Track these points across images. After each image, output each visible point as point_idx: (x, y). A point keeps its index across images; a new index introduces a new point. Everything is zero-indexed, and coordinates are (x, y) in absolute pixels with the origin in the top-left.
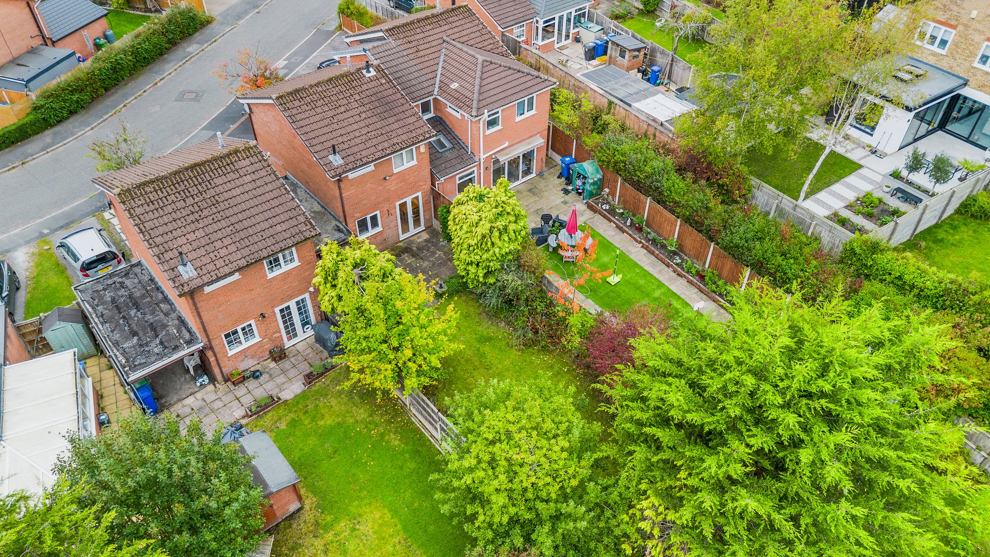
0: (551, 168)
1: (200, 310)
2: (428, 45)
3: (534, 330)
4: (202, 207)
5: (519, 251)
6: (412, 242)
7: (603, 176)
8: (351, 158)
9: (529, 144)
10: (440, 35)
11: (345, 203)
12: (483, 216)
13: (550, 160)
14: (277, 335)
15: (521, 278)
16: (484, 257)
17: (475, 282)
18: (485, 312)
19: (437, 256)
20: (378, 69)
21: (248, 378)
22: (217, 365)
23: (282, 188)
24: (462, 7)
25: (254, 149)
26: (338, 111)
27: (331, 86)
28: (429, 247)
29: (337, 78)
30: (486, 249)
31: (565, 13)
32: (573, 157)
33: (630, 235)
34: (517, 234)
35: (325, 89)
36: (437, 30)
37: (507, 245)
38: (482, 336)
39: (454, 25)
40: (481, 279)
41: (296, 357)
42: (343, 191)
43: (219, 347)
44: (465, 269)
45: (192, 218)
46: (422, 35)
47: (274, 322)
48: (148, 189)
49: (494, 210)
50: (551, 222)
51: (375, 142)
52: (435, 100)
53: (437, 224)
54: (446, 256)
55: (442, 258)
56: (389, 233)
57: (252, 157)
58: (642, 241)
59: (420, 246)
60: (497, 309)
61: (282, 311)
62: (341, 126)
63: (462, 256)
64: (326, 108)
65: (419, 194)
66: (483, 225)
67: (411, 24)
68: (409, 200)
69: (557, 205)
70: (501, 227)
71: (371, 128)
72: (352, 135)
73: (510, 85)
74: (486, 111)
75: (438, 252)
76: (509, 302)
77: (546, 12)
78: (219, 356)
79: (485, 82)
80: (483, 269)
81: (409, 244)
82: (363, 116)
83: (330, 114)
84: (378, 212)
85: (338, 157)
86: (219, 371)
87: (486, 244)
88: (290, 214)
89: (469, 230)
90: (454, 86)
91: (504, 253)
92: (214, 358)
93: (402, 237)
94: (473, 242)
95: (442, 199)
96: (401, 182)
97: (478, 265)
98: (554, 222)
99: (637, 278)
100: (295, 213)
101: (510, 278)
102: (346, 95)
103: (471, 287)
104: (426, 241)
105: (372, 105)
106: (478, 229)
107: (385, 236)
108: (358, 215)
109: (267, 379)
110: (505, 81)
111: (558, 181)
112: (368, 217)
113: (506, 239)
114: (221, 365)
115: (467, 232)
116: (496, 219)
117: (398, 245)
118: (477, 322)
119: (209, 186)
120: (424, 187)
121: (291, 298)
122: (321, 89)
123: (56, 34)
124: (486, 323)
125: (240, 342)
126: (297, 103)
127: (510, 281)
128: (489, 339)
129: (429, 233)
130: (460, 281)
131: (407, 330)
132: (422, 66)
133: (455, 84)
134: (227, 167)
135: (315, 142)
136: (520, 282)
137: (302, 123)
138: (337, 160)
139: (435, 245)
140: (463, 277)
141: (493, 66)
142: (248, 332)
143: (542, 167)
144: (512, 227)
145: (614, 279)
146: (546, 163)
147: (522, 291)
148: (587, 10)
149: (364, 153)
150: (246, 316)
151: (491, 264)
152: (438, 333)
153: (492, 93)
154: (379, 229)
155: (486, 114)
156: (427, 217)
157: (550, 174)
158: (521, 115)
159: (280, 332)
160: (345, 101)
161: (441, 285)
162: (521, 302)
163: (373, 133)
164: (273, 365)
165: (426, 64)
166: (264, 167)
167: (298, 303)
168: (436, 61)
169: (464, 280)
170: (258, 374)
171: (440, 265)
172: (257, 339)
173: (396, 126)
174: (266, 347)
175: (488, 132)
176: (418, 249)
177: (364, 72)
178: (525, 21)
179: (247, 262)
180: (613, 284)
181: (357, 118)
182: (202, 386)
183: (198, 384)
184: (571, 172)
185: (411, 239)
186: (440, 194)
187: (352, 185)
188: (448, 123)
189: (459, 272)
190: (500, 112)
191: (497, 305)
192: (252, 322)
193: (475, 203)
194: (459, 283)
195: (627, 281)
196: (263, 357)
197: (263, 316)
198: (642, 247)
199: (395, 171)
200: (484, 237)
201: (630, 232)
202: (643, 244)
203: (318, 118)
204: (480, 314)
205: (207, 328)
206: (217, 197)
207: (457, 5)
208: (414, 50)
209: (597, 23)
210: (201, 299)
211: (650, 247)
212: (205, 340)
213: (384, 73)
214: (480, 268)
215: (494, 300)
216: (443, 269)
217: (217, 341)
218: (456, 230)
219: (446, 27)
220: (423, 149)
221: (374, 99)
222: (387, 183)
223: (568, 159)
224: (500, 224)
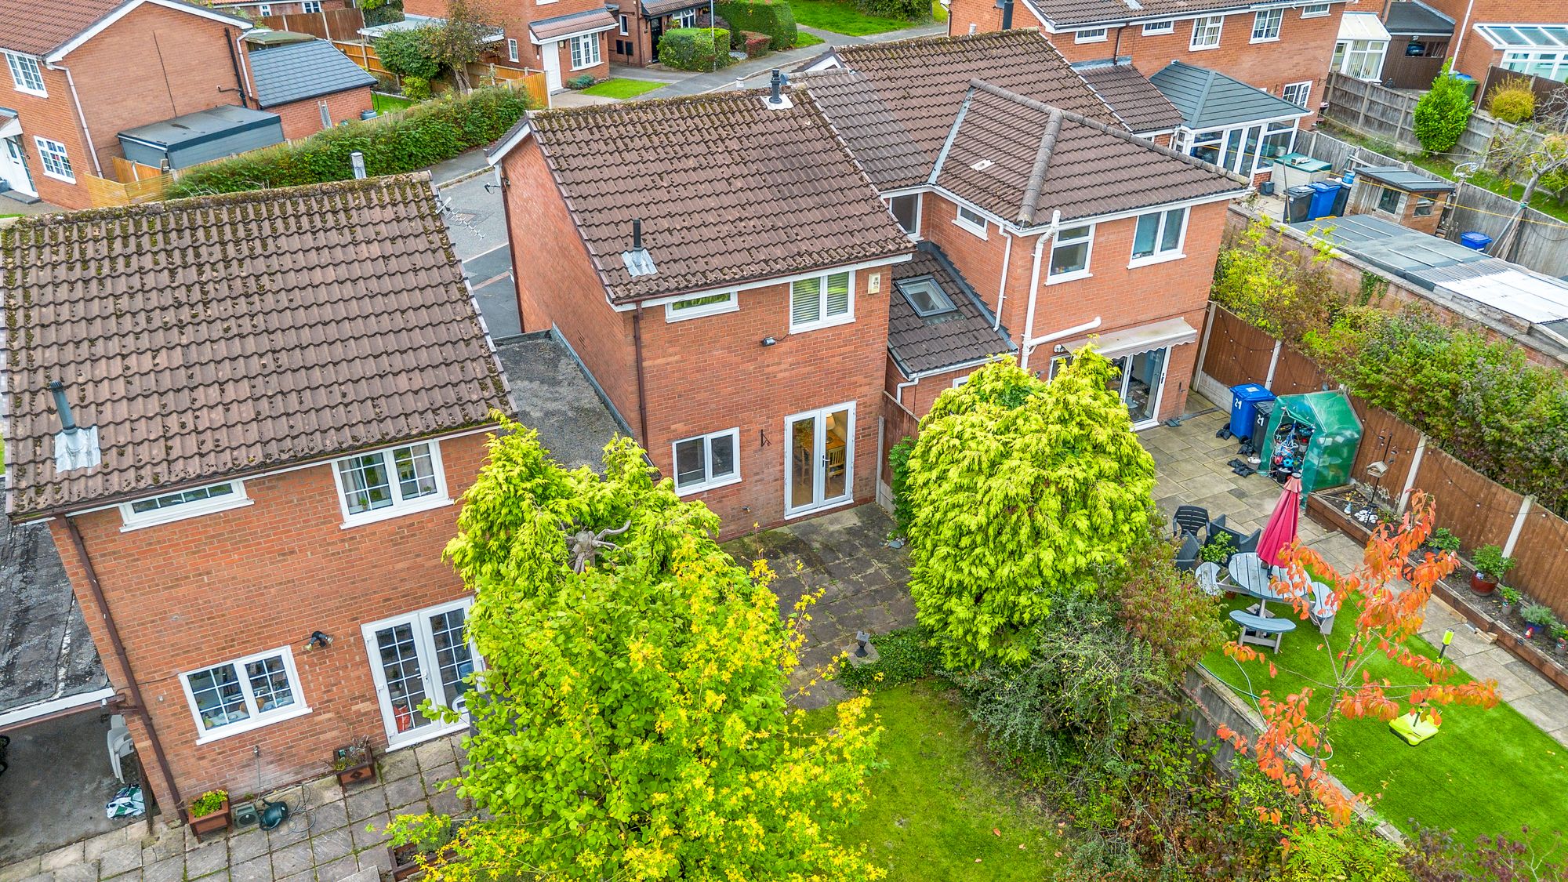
0: (1201, 413)
1: (106, 583)
2: (933, 90)
3: (1143, 848)
4: (212, 294)
5: (1119, 570)
6: (815, 530)
7: (1363, 435)
8: (677, 268)
9: (1156, 333)
10: (966, 76)
11: (648, 386)
12: (1018, 444)
13: (1198, 397)
14: (364, 707)
15: (1121, 660)
16: (1004, 572)
17: (964, 650)
18: (981, 752)
19: (871, 571)
20: (801, 98)
21: (245, 821)
22: (157, 765)
23: (454, 288)
24: (1025, 33)
25: (420, 190)
26: (677, 165)
27: (677, 115)
28: (854, 548)
29: (695, 101)
30: (1010, 546)
31: (1245, 127)
32: (1268, 386)
33: (1455, 603)
34: (1121, 516)
35: (660, 117)
36: (960, 67)
37: (1081, 545)
38: (962, 832)
39: (1001, 62)
40: (983, 645)
41: (403, 784)
42: (645, 353)
43: (169, 711)
44: (939, 609)
45: (170, 317)
46: (924, 71)
47: (356, 665)
48: (90, 231)
49: (1054, 428)
50: (1203, 532)
51: (751, 241)
52: (930, 197)
53: (884, 494)
54: (895, 577)
55: (883, 580)
56: (757, 493)
57: (406, 205)
58: (1499, 623)
59: (833, 541)
60: (1025, 750)
61: (384, 637)
62: (674, 195)
63: (936, 566)
64: (652, 155)
65: (850, 406)
66: (1013, 470)
67: (901, 48)
68: (822, 417)
69: (1215, 497)
70: (1071, 485)
71: (750, 211)
72: (697, 219)
73: (1125, 174)
74: (1057, 214)
75: (875, 562)
76: (1067, 734)
77: (1204, 117)
78: (165, 738)
79: (1058, 160)
80: (993, 613)
81: (804, 534)
82: (739, 183)
83: (658, 167)
84: (735, 432)
85: (645, 258)
86: (165, 785)
87: (1015, 532)
88: (449, 352)
89: (966, 481)
90: (982, 165)
91: (1069, 570)
92: (148, 743)
93: (791, 513)
94: (971, 521)
95: (906, 425)
96: (808, 362)
97: (978, 599)
98: (1214, 530)
99: (1494, 735)
100: (463, 351)
101: (1083, 649)
102: (708, 137)
103: (949, 665)
104: (850, 531)
105: (766, 166)
106: (994, 482)
107: (746, 498)
108: (679, 427)
109: (295, 837)
110: (1114, 163)
111: (1218, 444)
112: (708, 438)
113: (1083, 524)
114: (175, 768)
115: (959, 488)
116: (1057, 459)
117: (779, 530)
118: (953, 781)
119: (259, 250)
120: (865, 389)
121: (415, 602)
122: (651, 117)
123: (270, 97)
124: (983, 790)
125: (239, 707)
126: (585, 135)
127: (1080, 664)
128: (984, 847)
129: (860, 515)
130: (921, 645)
131: (671, 764)
132: (910, 125)
133: (984, 161)
134: (329, 216)
135: (597, 218)
136: (1114, 673)
137: (579, 176)
138: (640, 264)
139: (872, 545)
140: (930, 633)
141: (1086, 131)
142: (269, 679)
143: (1177, 406)
144: (1106, 491)
145: (1417, 727)
146: (1188, 401)
147: (1117, 704)
148: (1295, 130)
149: (716, 262)
150: (266, 632)
151: (1023, 600)
152: (792, 800)
153: (1077, 182)
154: (734, 477)
155: (1056, 225)
156: (864, 473)
157: (1197, 426)
158: (1144, 254)
159: (374, 699)
160: (702, 148)
161: (862, 645)
162: (1110, 741)
163: (752, 223)
164: (332, 794)
165: (919, 124)
166: (426, 232)
167: (438, 622)
168: (949, 120)
169: (933, 643)
170: (276, 814)
171: (873, 597)
172: (298, 707)
173: (816, 215)
174: (329, 735)
175: (1052, 280)
176: (827, 548)
177: (766, 100)
178: (1155, 129)
179: (268, 456)
180: (1414, 740)
181: (722, 186)
182: (123, 819)
183: (111, 812)
184: (1261, 420)
185: (814, 521)
186: (902, 411)
187: (672, 342)
188: (952, 258)
189: (919, 615)
190: (1092, 231)
191: (1026, 738)
192: (286, 653)
193: (995, 409)
194: (915, 650)
195: (1457, 737)
196: (313, 765)
197: (319, 640)
198: (1497, 642)
199: (794, 329)
200: (1010, 506)
201: (1454, 593)
202: (1504, 634)
203: (624, 171)
204: (965, 755)
205: (129, 645)
206: (265, 280)
207: (1014, 27)
208: (902, 93)
209: (1316, 156)
210: (111, 547)
211: (1528, 644)
212: (121, 681)
213: (814, 108)
214: (985, 608)
215: (1017, 719)
216: (882, 606)
217: (163, 694)
218: (925, 484)
219: (982, 64)
220: (874, 285)
221: (773, 154)
222: (768, 358)
223: (1252, 390)
224: (1069, 472)
